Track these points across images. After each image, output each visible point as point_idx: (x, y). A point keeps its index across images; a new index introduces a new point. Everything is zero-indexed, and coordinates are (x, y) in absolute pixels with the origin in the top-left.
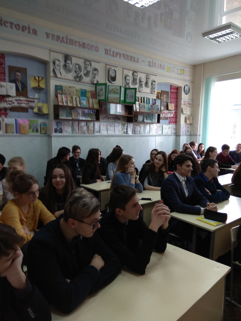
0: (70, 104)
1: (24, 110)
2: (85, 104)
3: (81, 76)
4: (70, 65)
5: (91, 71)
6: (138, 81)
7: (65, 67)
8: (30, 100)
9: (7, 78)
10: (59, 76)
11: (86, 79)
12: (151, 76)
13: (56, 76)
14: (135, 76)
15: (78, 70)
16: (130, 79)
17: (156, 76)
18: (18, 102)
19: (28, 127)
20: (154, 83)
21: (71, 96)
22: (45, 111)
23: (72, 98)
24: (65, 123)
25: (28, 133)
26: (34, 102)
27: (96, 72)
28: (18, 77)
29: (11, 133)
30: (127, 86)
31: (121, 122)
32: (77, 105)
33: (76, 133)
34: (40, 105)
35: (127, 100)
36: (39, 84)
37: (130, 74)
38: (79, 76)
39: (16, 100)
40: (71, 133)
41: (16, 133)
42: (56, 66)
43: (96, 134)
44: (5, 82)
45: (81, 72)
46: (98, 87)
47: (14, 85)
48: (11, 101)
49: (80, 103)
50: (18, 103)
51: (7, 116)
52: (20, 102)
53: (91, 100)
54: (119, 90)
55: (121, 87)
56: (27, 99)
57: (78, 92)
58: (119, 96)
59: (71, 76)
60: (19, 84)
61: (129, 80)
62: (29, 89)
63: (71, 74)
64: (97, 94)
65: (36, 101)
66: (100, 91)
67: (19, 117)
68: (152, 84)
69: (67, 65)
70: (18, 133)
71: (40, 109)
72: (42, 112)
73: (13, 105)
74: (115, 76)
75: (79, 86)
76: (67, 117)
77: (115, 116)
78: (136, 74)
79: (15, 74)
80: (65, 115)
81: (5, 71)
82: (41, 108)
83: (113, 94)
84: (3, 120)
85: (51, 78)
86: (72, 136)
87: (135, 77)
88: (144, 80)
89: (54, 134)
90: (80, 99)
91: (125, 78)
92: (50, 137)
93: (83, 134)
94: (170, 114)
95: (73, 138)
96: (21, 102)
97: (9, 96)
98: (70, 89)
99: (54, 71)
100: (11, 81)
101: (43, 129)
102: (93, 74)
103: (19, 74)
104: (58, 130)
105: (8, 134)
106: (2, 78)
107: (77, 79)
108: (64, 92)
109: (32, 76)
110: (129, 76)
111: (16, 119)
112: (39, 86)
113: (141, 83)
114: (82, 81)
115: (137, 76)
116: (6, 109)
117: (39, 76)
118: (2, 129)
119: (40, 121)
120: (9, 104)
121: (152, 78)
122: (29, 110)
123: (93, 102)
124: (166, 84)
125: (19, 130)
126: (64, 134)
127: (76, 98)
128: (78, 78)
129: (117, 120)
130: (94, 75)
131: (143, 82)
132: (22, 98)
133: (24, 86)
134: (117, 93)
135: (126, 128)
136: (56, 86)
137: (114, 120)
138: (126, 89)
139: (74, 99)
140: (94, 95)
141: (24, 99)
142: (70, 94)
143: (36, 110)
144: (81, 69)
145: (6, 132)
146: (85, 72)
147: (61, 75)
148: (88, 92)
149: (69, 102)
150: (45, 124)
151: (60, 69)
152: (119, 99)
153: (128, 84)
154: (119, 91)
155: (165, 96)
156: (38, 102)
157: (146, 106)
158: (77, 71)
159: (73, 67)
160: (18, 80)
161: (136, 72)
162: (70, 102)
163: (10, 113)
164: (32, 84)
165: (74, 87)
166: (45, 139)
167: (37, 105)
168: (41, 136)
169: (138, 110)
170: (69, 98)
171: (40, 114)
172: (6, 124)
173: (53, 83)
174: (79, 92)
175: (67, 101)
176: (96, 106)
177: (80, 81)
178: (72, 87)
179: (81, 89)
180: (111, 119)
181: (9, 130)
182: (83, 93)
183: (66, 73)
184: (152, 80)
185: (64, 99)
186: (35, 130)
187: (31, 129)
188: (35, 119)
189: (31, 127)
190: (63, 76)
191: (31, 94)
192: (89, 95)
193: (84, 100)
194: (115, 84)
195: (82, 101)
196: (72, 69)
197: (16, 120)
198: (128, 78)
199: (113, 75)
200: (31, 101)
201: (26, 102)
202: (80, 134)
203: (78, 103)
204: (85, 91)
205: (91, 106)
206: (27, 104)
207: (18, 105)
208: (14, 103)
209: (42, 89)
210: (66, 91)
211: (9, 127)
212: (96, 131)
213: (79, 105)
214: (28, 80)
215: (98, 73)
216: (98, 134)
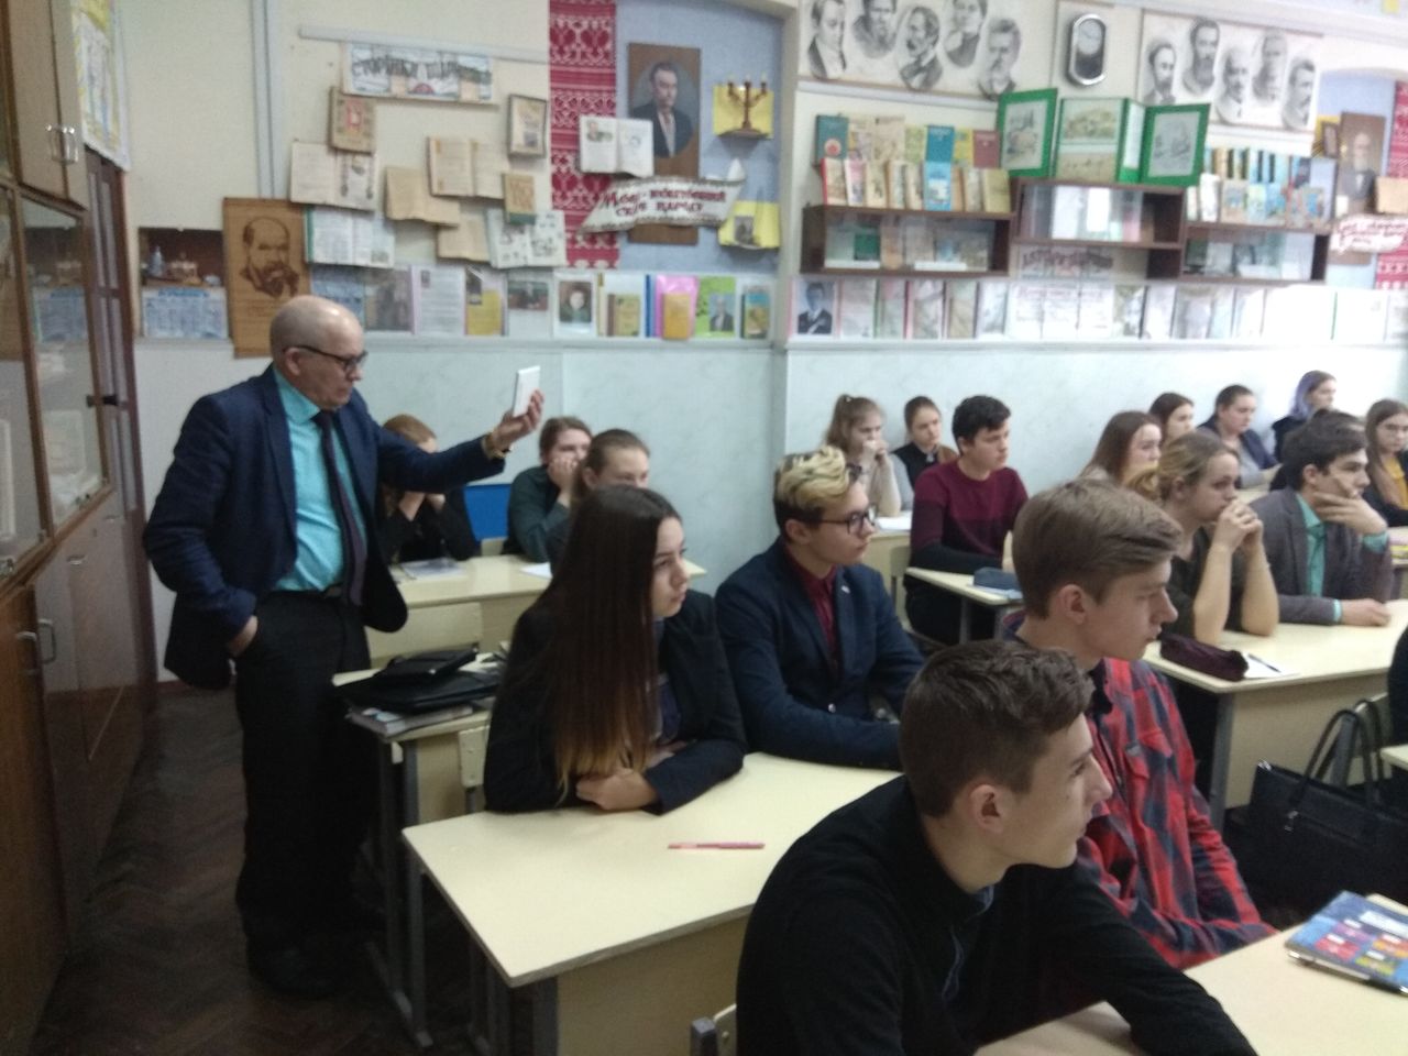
0: (875, 201)
1: (681, 234)
2: (942, 194)
3: (934, 62)
4: (887, 17)
5: (984, 34)
6: (1218, 69)
7: (862, 29)
8: (708, 188)
9: (621, 99)
10: (833, 70)
11: (956, 78)
13: (821, 76)
14: (1203, 43)
15: (921, 34)
16: (1178, 60)
17: (1320, 35)
18: (660, 199)
19: (691, 311)
20: (1305, 75)
21: (882, 160)
22: (766, 237)
23: (886, 168)
24: (848, 285)
25: (693, 333)
26: (721, 197)
27: (1004, 40)
28: (664, 92)
29: (623, 335)
30: (1159, 100)
31: (1113, 276)
32: (905, 199)
34: (746, 209)
35: (1157, 169)
36: (746, 116)
37: (1179, 34)
38: (925, 62)
39: (653, 194)
40: (871, 331)
41: (648, 334)
42: (825, 25)
43: (984, 337)
44: (613, 115)
45: (934, 43)
46: (1013, 111)
47: (645, 127)
48: (633, 198)
49: (921, 194)
50: (660, 206)
51: (617, 263)
52: (666, 201)
53: (972, 177)
54: (1118, 116)
55: (1126, 103)
56: (697, 188)
57: (913, 141)
58: (1112, 148)
59: (887, 68)
60: (667, 121)
61: (1172, 67)
62: (707, 138)
63: (890, 56)
64: (1006, 146)
65: (731, 192)
66: (1022, 129)
67: (660, 266)
68: (1293, 80)
69: (875, 16)
70: (655, 335)
71: (744, 230)
72: (751, 241)
73: (641, 214)
74: (1100, 54)
75: (921, 114)
76: (856, 258)
77: (1083, 250)
78: (1208, 34)
79: (652, 78)
80: (850, 252)
81: (613, 67)
82: (747, 224)
83: (1084, 140)
84: (601, 283)
85: (802, 84)
86: (874, 349)
87: (1204, 51)
88: (1251, 63)
90: (921, 171)
91: (1152, 58)
92: (779, 350)
93: (925, 337)
94: (1386, 235)
95: (878, 357)
96: (674, 201)
97: (626, 177)
98: (883, 129)
99: (813, 49)
100: (636, 112)
101: (753, 314)
102: (992, 49)
103: (668, 77)
104: (813, 323)
105: (616, 339)
106: (601, 101)
107: (916, 81)
108: (851, 144)
109: (720, 84)
111: (651, 273)
112: (746, 124)
113: (1233, 79)
114: (939, 86)
115: (1215, 44)
116: (611, 234)
117: (748, 78)
118: (594, 318)
119: (745, 280)
120: (628, 211)
121: (1296, 48)
122: (704, 235)
123: (981, 183)
124: (1369, 78)
125: (658, 319)
126: (839, 336)
127: (903, 169)
129: (1095, 268)
130: (995, 56)
131: (1244, 71)
132: (675, 185)
133: (688, 129)
134: (1107, 134)
135: (1136, 305)
136: (819, 119)
137: (1076, 271)
139: (895, 174)
140: (990, 150)
141: (685, 187)
142: (878, 153)
144: (937, 32)
145: (611, 331)
146: (957, 41)
147: (844, 65)
148: (964, 137)
149: (870, 190)
150: (759, 295)
151: (841, 38)
152: (1113, 162)
153: (1165, 86)
154: (1117, 126)
155: (1362, 139)
156: (741, 197)
157: (1258, 193)
158: (915, 43)
159: (899, 22)
160: (663, 105)
161: (1212, 24)
162: (878, 190)
163: (628, 250)
164: (718, 118)
165: (900, 119)
166: (759, 359)
167: (733, 209)
168: (745, 348)
169: (1210, 214)
170: (873, 173)
171: (744, 253)
172: (611, 298)
173: (808, 104)
174: (920, 140)
175: (863, 183)
176: (997, 205)
177: (927, 87)
178: (888, 121)
179: (930, 127)
180: (1066, 263)
181: (621, 321)
182: (940, 144)
183: (869, 54)
185: (851, 179)
186: (720, 322)
187: (706, 319)
188: (727, 274)
191: (710, 167)
192: (964, 150)
193: (938, 175)
194: (1097, 93)
195: (933, 184)
196: (895, 35)
197: (648, 278)
198: (1165, 56)
200: (711, 197)
201: (690, 201)
202: (910, 340)
203: (912, 191)
204: (946, 133)
205: (972, 203)
206: (695, 207)
207: (659, 214)
208: (643, 206)
209: (759, 138)
210: (863, 140)
211: (622, 308)
212: (984, 321)
213: (915, 204)
214: (704, 102)
215: (1016, 43)
216: (995, 337)
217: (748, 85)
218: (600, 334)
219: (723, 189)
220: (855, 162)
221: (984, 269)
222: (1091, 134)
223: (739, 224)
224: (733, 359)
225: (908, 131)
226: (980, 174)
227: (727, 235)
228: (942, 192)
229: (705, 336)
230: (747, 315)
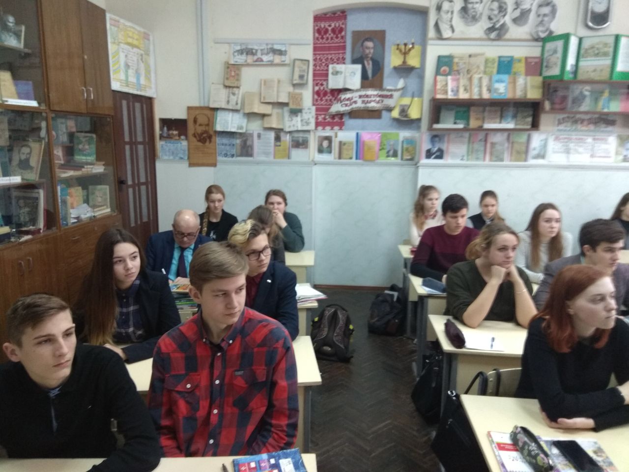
1: (374, 114)
3: (503, 25)
4: (476, 6)
5: (534, 8)
7: (463, 13)
8: (385, 93)
9: (348, 56)
10: (447, 33)
11: (515, 31)
13: (440, 37)
15: (496, 12)
18: (363, 99)
19: (377, 148)
21: (469, 76)
22: (414, 114)
23: (470, 79)
25: (378, 158)
26: (391, 96)
27: (546, 10)
28: (367, 51)
29: (346, 159)
31: (616, 129)
32: (480, 94)
36: (405, 58)
38: (497, 26)
39: (360, 97)
40: (465, 158)
41: (357, 158)
42: (442, 13)
44: (344, 63)
45: (504, 16)
46: (549, 46)
47: (359, 67)
48: (348, 99)
49: (489, 90)
50: (363, 102)
51: (343, 128)
52: (366, 99)
53: (521, 81)
54: (612, 45)
55: (618, 36)
56: (381, 93)
57: (490, 65)
58: (609, 62)
59: (478, 29)
60: (369, 64)
62: (387, 70)
65: (396, 95)
66: (552, 55)
67: (363, 128)
69: (470, 6)
70: (360, 159)
71: (404, 111)
72: (406, 116)
73: (354, 106)
74: (607, 11)
75: (494, 51)
77: (596, 116)
79: (362, 45)
80: (452, 120)
81: (345, 42)
82: (406, 108)
83: (593, 58)
84: (336, 136)
85: (430, 42)
86: (466, 166)
96: (369, 99)
97: (346, 90)
98: (472, 60)
99: (437, 25)
101: (407, 149)
102: (539, 16)
103: (370, 44)
104: (434, 153)
105: (342, 161)
106: (339, 58)
107: (493, 36)
108: (455, 68)
109: (395, 45)
111: (359, 132)
114: (507, 36)
116: (341, 115)
117: (406, 41)
118: (333, 151)
119: (404, 134)
120: (346, 105)
122: (384, 113)
123: (526, 84)
125: (361, 152)
126: (447, 160)
128: (497, 32)
129: (604, 126)
130: (540, 19)
132: (370, 92)
133: (378, 67)
134: (605, 54)
136: (439, 57)
139: (475, 81)
140: (535, 66)
141: (375, 93)
142: (468, 71)
144: (506, 10)
145: (340, 158)
146: (517, 13)
147: (453, 31)
148: (519, 61)
149: (461, 90)
150: (411, 142)
151: (451, 19)
154: (611, 50)
156: (402, 96)
158: (492, 17)
159: (484, 8)
160: (367, 56)
162: (465, 90)
163: (349, 122)
164: (393, 60)
165: (483, 54)
166: (411, 169)
167: (396, 101)
168: (402, 165)
170: (463, 82)
172: (340, 142)
173: (435, 51)
174: (493, 64)
175: (458, 87)
176: (534, 94)
178: (476, 55)
179: (500, 57)
180: (585, 123)
181: (345, 153)
182: (505, 66)
183: (467, 24)
185: (451, 85)
187: (384, 152)
188: (394, 131)
191: (388, 83)
192: (520, 67)
193: (502, 81)
194: (607, 32)
195: (497, 85)
197: (357, 134)
199: (600, 8)
200: (387, 96)
201: (378, 99)
202: (487, 162)
203: (484, 90)
204: (509, 59)
205: (519, 94)
206: (380, 101)
207: (363, 105)
208: (355, 102)
209: (411, 69)
210: (461, 65)
211: (345, 147)
212: (532, 153)
213: (486, 95)
214: (387, 54)
215: (554, 11)
216: (540, 161)
217: (405, 45)
218: (335, 158)
219: (393, 93)
220: (454, 77)
221: (529, 127)
222: (597, 55)
223: (401, 108)
224: (396, 170)
225: (487, 61)
226: (525, 79)
227: (395, 114)
228: (502, 89)
229: (383, 159)
230: (404, 149)
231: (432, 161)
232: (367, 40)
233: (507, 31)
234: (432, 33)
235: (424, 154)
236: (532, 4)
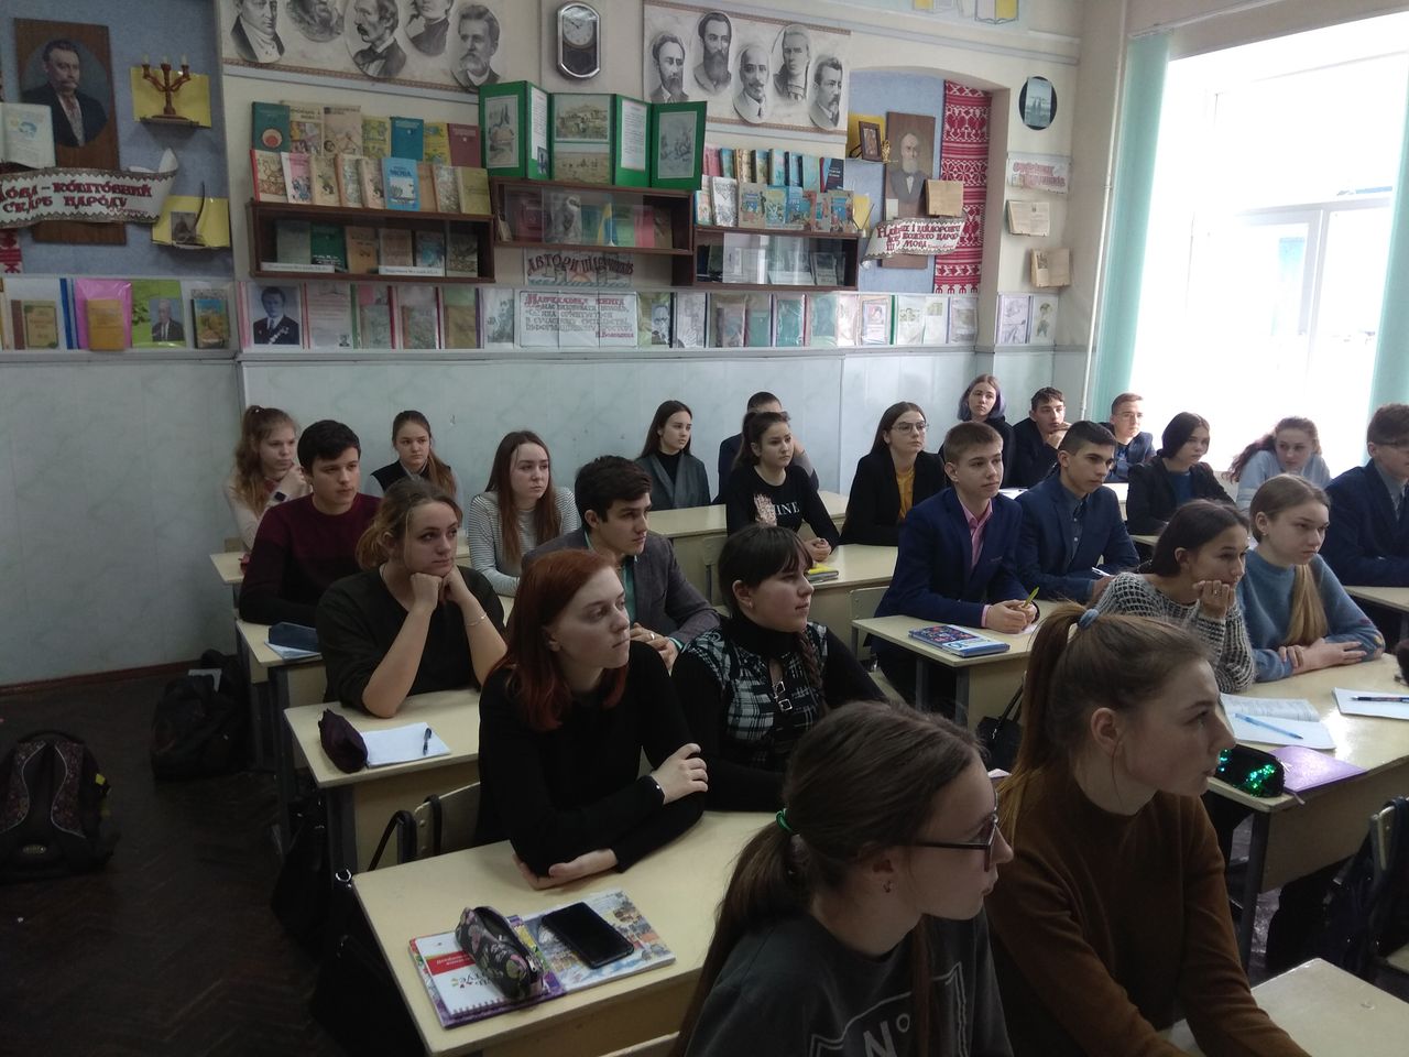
0: (323, 199)
1: (107, 233)
2: (407, 193)
3: (394, 47)
5: (453, 20)
6: (733, 66)
8: (127, 182)
9: (8, 81)
10: (267, 53)
11: (419, 66)
12: (811, 33)
13: (250, 59)
14: (715, 37)
15: (374, 18)
16: (687, 55)
17: (848, 32)
18: (68, 194)
19: (125, 318)
20: (831, 74)
21: (330, 156)
22: (212, 234)
23: (335, 163)
24: (314, 290)
25: (130, 344)
26: (145, 191)
27: (477, 27)
28: (64, 74)
29: (38, 347)
30: (667, 96)
31: (636, 281)
32: (362, 197)
33: (378, 342)
34: (187, 204)
35: (664, 172)
36: (168, 102)
37: (687, 28)
38: (380, 49)
39: (58, 187)
40: (350, 341)
41: (70, 346)
42: (250, 5)
43: (489, 347)
45: (392, 29)
46: (493, 104)
48: (23, 193)
49: (380, 191)
50: (68, 201)
51: (19, 266)
52: (76, 195)
53: (444, 175)
54: (608, 115)
55: (615, 100)
56: (114, 181)
57: (374, 134)
58: (606, 149)
59: (338, 52)
60: (71, 106)
61: (680, 62)
62: (125, 128)
63: (339, 40)
64: (488, 143)
65: (158, 188)
66: (499, 126)
67: (79, 269)
68: (818, 78)
70: (80, 347)
71: (184, 228)
73: (43, 210)
74: (593, 45)
75: (380, 104)
76: (314, 262)
77: (599, 255)
78: (718, 28)
80: (307, 253)
82: (189, 222)
83: (577, 138)
85: (227, 68)
86: (355, 360)
87: (715, 45)
88: (770, 60)
89: (252, 349)
90: (380, 169)
91: (656, 51)
92: (235, 360)
93: (419, 347)
94: (939, 238)
95: (358, 369)
96: (86, 195)
97: (13, 168)
98: (334, 120)
99: (238, 30)
100: (28, 96)
101: (205, 321)
102: (464, 38)
103: (69, 57)
104: (275, 331)
105: (26, 352)
107: (373, 69)
108: (297, 135)
109: (136, 66)
110: (674, 40)
111: (69, 277)
112: (168, 110)
113: (750, 76)
114: (404, 74)
115: (728, 39)
116: (5, 232)
117: (166, 60)
119: (193, 284)
120: (19, 208)
121: (819, 46)
122: (132, 232)
123: (455, 182)
124: (916, 77)
125: (81, 328)
126: (310, 347)
127: (358, 164)
128: (379, 63)
129: (613, 274)
130: (468, 44)
131: (762, 68)
132: (84, 178)
133: (100, 116)
134: (598, 133)
136: (255, 108)
137: (592, 276)
138: (654, 112)
139: (347, 169)
140: (472, 146)
141: (101, 180)
142: (328, 146)
143: (163, 233)
144: (394, 15)
145: (20, 344)
146: (419, 27)
147: (281, 49)
148: (436, 131)
149: (317, 186)
150: (212, 301)
151: (273, 19)
152: (608, 163)
153: (676, 81)
154: (607, 124)
155: (909, 140)
156: (175, 191)
157: (775, 197)
158: (366, 27)
159: (345, 6)
160: (63, 86)
162: (326, 186)
163: (34, 252)
164: (137, 103)
165: (356, 110)
166: (224, 369)
167: (164, 205)
168: (200, 360)
170: (318, 168)
171: (187, 252)
172: (16, 305)
173: (241, 92)
174: (381, 133)
175: (308, 179)
176: (474, 206)
177: (387, 76)
178: (340, 111)
179: (394, 119)
180: (579, 268)
181: (32, 332)
182: (408, 139)
183: (311, 37)
184: (819, 57)
185: (291, 173)
186: (165, 329)
187: (145, 330)
188: (166, 277)
189: (144, 315)
190: (290, 58)
191: (135, 158)
192: (440, 145)
193: (404, 173)
194: (597, 87)
195: (395, 181)
196: (341, 18)
197: (63, 282)
198: (671, 50)
199: (580, 38)
200: (133, 191)
201: (109, 196)
202: (399, 349)
203: (370, 189)
204: (414, 125)
205: (444, 203)
206: (118, 202)
207: (70, 210)
208: (46, 201)
209: (191, 128)
210: (311, 131)
211: (32, 316)
213: (374, 202)
214: (118, 85)
215: (493, 32)
216: (507, 347)
217: (166, 68)
218: (5, 347)
219: (149, 183)
220: (296, 155)
221: (475, 275)
222: (584, 132)
223: (178, 221)
224: (184, 369)
225: (366, 125)
226: (454, 172)
228: (407, 190)
229: (144, 345)
230: (198, 321)
231: (271, 349)
232: (58, 44)
233: (403, 61)
234: (229, 48)
235: (249, 333)
236: (447, 11)
